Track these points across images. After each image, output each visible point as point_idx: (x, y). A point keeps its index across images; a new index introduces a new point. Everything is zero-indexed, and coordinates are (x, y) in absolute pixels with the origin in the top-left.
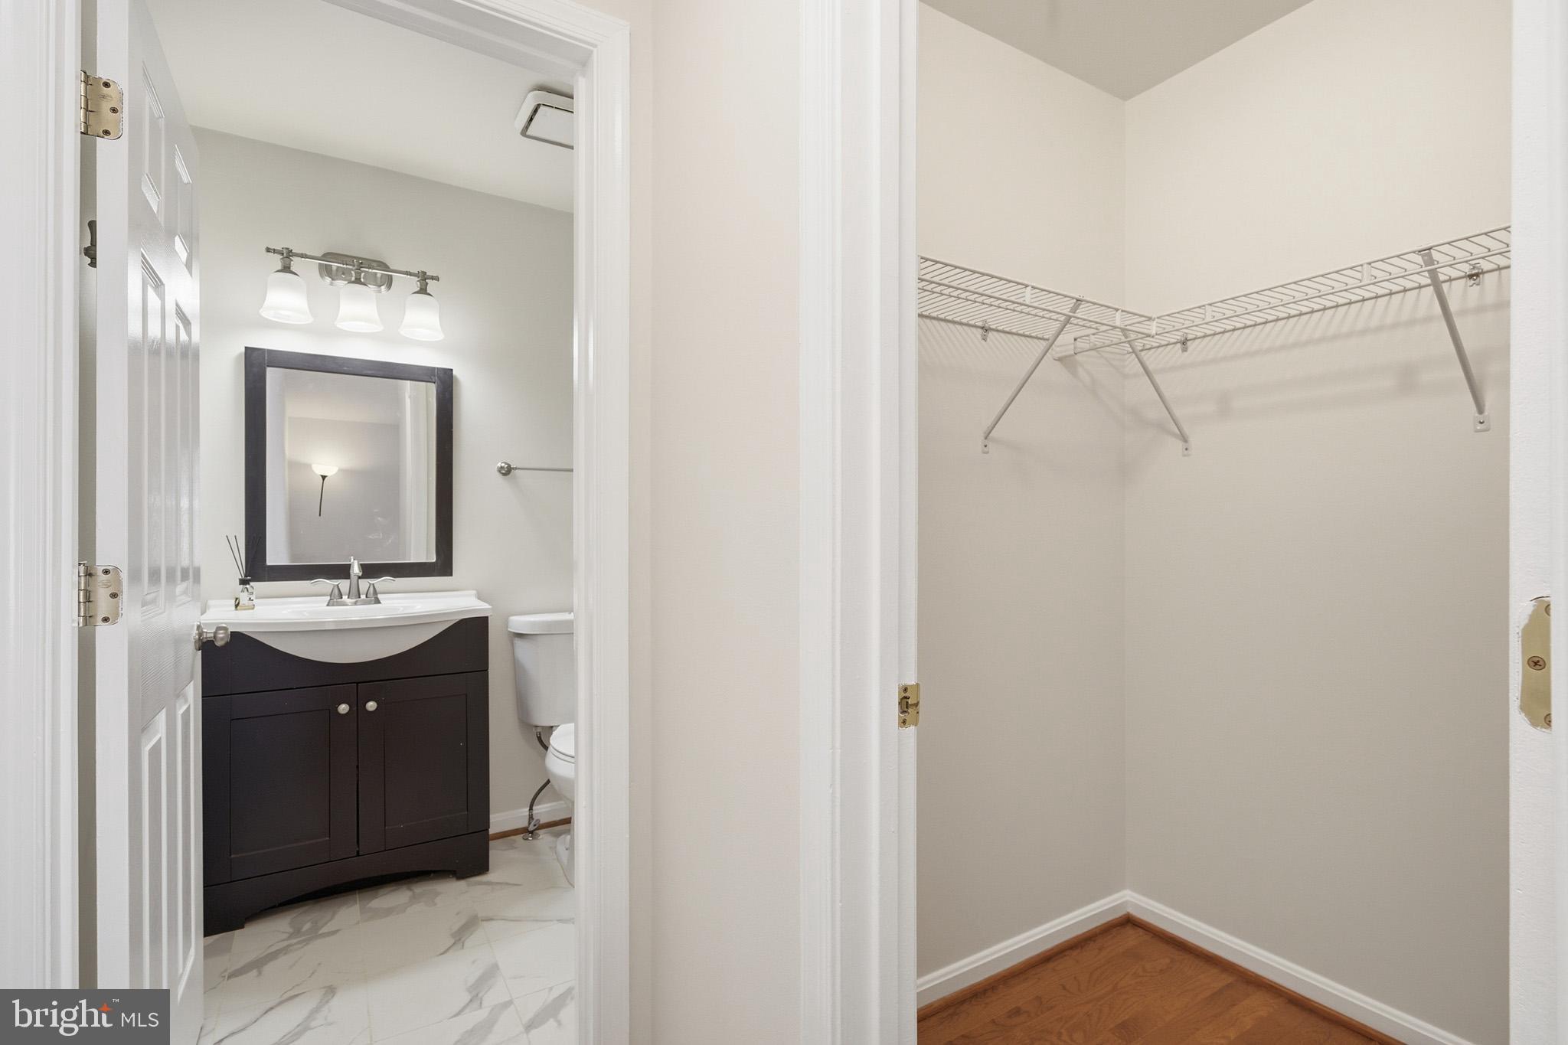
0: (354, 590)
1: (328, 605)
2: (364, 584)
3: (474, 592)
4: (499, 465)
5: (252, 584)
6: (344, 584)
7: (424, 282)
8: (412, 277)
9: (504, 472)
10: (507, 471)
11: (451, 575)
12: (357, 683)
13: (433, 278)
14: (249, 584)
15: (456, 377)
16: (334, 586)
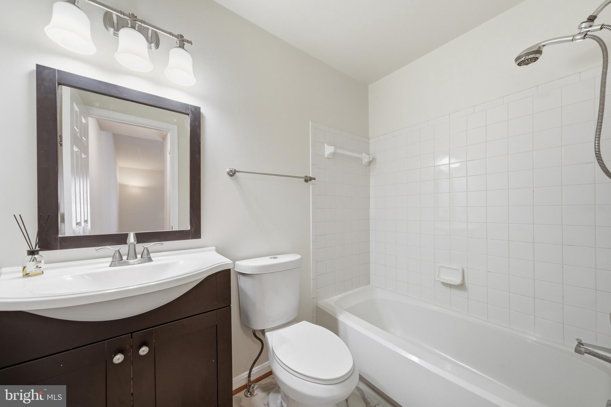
0: (132, 253)
1: (110, 266)
2: (140, 247)
3: (214, 248)
4: (228, 170)
5: (40, 253)
6: (123, 249)
7: (182, 42)
8: (173, 37)
9: (231, 174)
10: (232, 174)
11: (200, 238)
12: (132, 333)
13: (188, 42)
14: (38, 254)
15: (202, 113)
16: (116, 251)
